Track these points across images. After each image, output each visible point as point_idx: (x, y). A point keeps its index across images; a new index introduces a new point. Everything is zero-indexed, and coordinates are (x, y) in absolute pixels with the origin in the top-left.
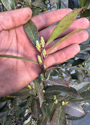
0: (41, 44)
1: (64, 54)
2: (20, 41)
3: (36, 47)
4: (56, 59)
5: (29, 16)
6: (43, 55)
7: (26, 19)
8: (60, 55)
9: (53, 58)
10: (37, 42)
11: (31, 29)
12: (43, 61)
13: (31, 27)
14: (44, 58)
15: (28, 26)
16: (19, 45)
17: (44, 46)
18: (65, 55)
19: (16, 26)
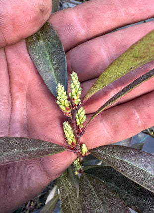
0: (70, 94)
1: (137, 116)
2: (16, 78)
3: (58, 102)
4: (116, 130)
5: (42, 11)
6: (76, 124)
7: (36, 19)
8: (127, 120)
9: (106, 125)
10: (60, 89)
11: (47, 45)
12: (77, 139)
13: (47, 40)
14: (79, 131)
15: (39, 39)
16: (15, 89)
17: (79, 100)
18: (141, 119)
19: (9, 43)
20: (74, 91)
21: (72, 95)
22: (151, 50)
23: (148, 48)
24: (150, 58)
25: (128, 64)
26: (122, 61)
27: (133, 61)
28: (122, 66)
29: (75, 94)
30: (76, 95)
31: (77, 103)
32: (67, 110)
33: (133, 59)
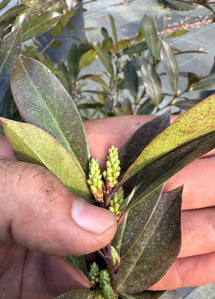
20: (110, 170)
21: (107, 176)
22: (199, 125)
23: (195, 122)
24: (198, 133)
25: (175, 139)
26: (167, 135)
27: (180, 136)
28: (167, 141)
29: (111, 175)
30: (113, 176)
31: (112, 186)
32: (100, 193)
33: (179, 133)
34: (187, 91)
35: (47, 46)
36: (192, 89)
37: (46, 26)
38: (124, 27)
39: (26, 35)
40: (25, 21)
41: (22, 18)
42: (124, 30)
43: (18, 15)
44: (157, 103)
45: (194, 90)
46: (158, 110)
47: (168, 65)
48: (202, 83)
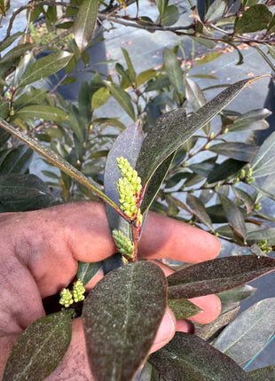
34: (221, 133)
35: (59, 84)
36: (227, 130)
37: (55, 67)
38: (155, 53)
39: (32, 77)
40: (31, 61)
41: (28, 58)
42: (155, 57)
43: (23, 55)
44: (188, 148)
45: (229, 131)
46: (190, 156)
47: (196, 104)
48: (237, 123)
